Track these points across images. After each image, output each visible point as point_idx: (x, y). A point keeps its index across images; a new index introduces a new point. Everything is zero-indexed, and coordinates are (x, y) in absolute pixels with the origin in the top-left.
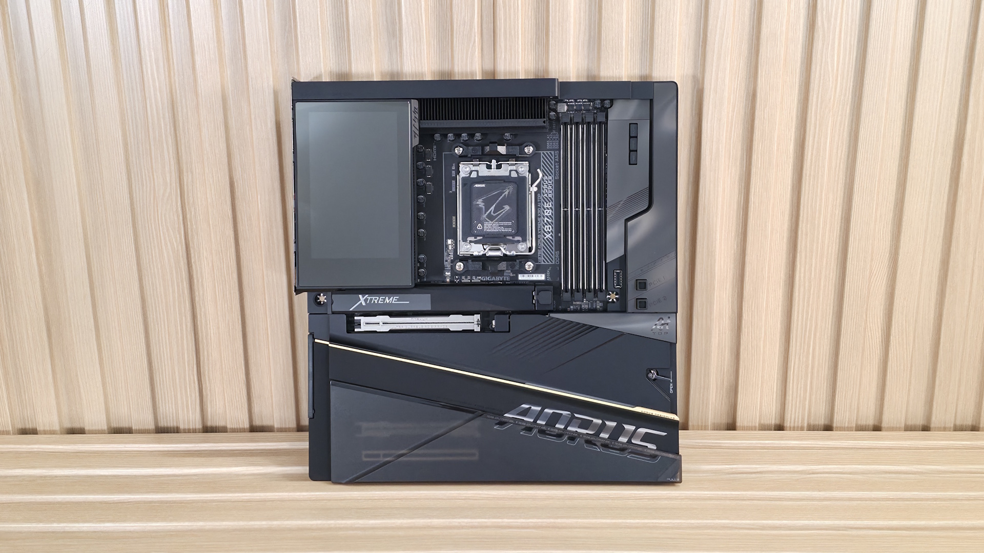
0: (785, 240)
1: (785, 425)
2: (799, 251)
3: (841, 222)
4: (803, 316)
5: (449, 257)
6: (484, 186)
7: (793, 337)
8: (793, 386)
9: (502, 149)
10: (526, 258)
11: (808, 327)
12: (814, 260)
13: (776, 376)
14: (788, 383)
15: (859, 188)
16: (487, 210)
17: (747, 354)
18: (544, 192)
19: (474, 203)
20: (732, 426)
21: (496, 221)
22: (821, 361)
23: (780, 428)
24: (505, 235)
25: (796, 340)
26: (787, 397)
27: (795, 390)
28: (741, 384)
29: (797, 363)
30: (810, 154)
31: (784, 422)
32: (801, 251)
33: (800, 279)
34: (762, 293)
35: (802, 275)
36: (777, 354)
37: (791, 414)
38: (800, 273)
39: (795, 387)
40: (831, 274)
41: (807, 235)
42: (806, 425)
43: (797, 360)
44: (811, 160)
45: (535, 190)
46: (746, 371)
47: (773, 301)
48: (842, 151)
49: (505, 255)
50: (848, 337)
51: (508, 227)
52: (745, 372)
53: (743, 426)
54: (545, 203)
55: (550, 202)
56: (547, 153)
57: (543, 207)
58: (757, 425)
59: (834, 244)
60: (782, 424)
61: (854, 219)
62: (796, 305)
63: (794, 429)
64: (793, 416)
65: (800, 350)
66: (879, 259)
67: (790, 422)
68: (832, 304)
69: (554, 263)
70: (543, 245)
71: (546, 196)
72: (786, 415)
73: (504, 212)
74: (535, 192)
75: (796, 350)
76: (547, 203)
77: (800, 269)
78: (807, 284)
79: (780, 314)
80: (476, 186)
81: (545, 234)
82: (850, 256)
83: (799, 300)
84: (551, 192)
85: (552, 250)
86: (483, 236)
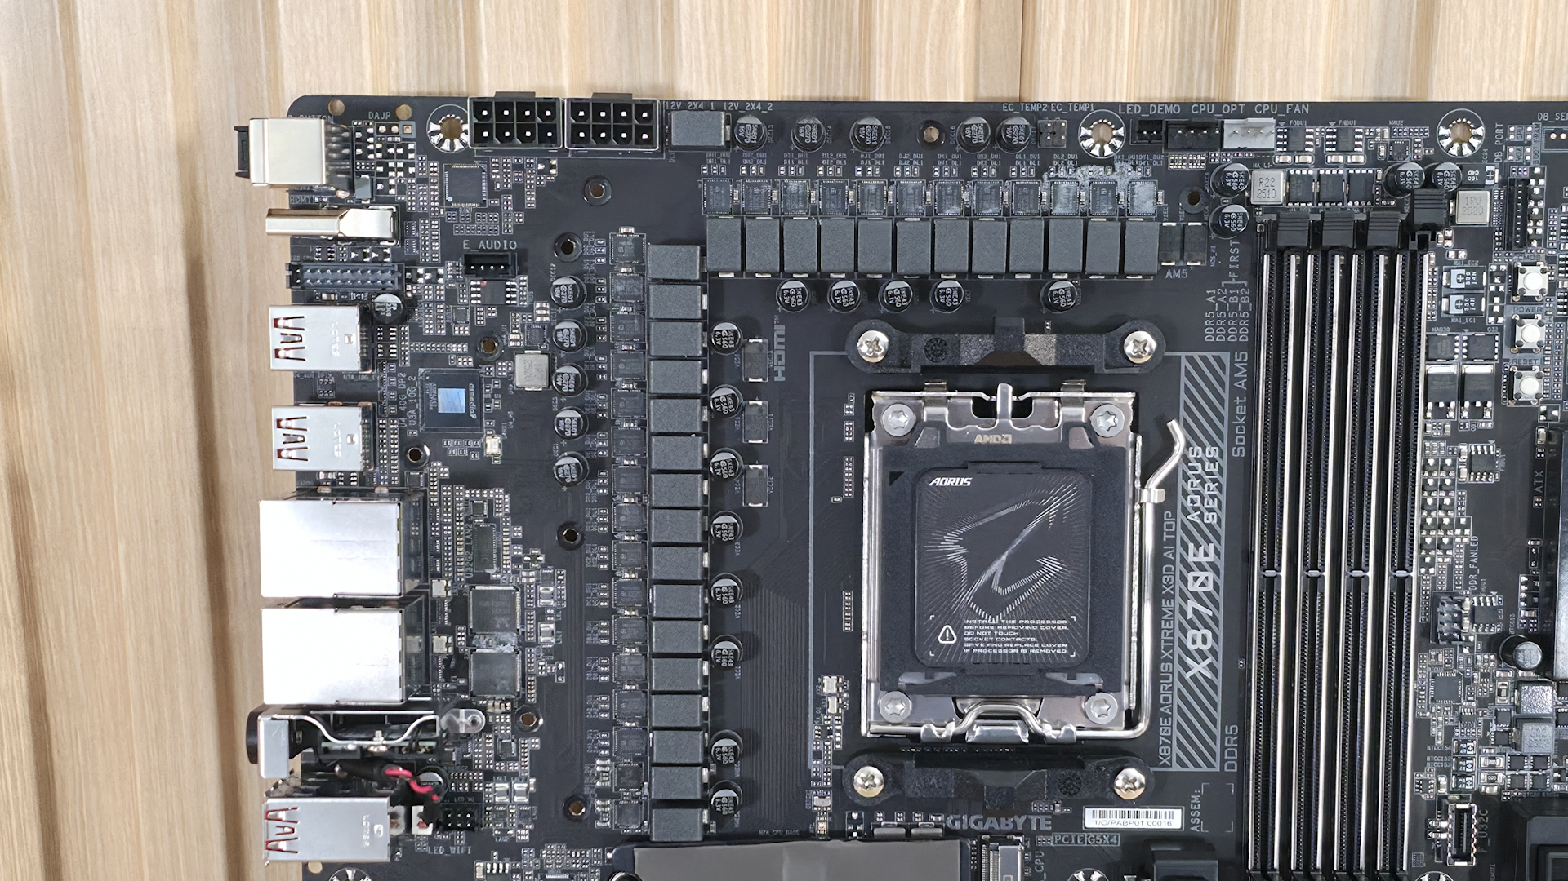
16: (973, 577)
18: (1189, 504)
54: (1191, 546)
56: (1204, 359)
57: (1184, 562)
70: (1177, 700)
71: (1199, 521)
76: (1198, 546)
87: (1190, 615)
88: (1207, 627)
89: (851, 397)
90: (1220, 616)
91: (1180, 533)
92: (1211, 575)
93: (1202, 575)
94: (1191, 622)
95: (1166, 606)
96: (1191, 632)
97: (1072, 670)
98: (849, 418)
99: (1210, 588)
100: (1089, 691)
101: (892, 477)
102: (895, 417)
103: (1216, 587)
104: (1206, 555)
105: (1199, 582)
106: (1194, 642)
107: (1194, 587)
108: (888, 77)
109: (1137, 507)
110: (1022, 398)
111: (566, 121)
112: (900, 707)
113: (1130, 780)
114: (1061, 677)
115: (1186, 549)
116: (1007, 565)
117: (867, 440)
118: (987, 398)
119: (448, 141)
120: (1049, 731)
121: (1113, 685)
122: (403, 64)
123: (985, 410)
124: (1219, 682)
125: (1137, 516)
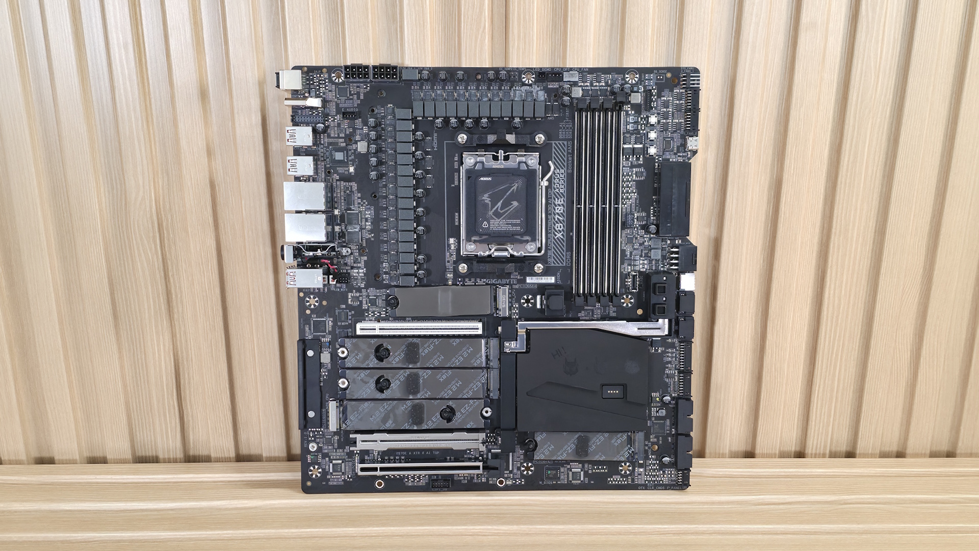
0: (815, 255)
1: (806, 452)
2: (829, 266)
3: (875, 235)
4: (830, 337)
5: (450, 257)
6: (490, 179)
7: (819, 359)
8: (816, 411)
9: (511, 138)
10: (535, 260)
11: (835, 348)
12: (845, 277)
13: (798, 400)
14: (811, 408)
15: (896, 198)
16: (492, 207)
17: (770, 377)
19: (479, 198)
20: (750, 455)
21: (503, 219)
22: (846, 385)
23: (800, 455)
24: (513, 234)
25: (822, 362)
26: (810, 422)
27: (818, 416)
28: (763, 408)
29: (822, 386)
30: (846, 159)
31: (804, 450)
32: (831, 267)
33: (829, 297)
34: (789, 311)
35: (832, 292)
36: (801, 376)
37: (813, 440)
38: (830, 291)
39: (818, 413)
40: (861, 292)
41: (839, 249)
42: (828, 452)
43: (822, 383)
44: (848, 165)
45: (546, 185)
46: (768, 394)
47: (798, 320)
48: (879, 157)
49: (512, 256)
50: (877, 358)
51: (516, 225)
52: (766, 396)
53: (762, 454)
55: (561, 198)
58: (777, 452)
59: (866, 259)
60: (802, 451)
61: (890, 231)
62: (824, 324)
63: (816, 456)
64: (815, 443)
65: (826, 372)
66: (912, 275)
67: (812, 449)
68: (860, 324)
69: (565, 265)
72: (808, 442)
73: (511, 209)
74: (546, 187)
75: (821, 373)
76: (558, 199)
77: (830, 285)
78: (836, 302)
79: (805, 334)
80: (482, 179)
81: (556, 233)
82: (883, 271)
83: (827, 320)
84: (563, 187)
85: (563, 251)
86: (489, 235)
87: (556, 220)
88: (561, 223)
89: (457, 155)
90: (565, 220)
91: (553, 195)
92: (562, 207)
93: (560, 208)
94: (556, 222)
95: (549, 217)
96: (557, 225)
97: (522, 235)
98: (456, 161)
99: (562, 211)
100: (527, 241)
101: (468, 178)
102: (469, 160)
103: (564, 211)
104: (561, 202)
105: (559, 210)
106: (557, 228)
107: (557, 211)
108: (466, 60)
109: (540, 187)
110: (506, 154)
111: (371, 72)
112: (472, 247)
113: (539, 267)
114: (519, 237)
115: (555, 200)
116: (502, 204)
117: (461, 167)
118: (496, 154)
119: (337, 79)
120: (515, 254)
121: (534, 240)
122: (324, 57)
123: (496, 158)
124: (565, 239)
125: (540, 190)
